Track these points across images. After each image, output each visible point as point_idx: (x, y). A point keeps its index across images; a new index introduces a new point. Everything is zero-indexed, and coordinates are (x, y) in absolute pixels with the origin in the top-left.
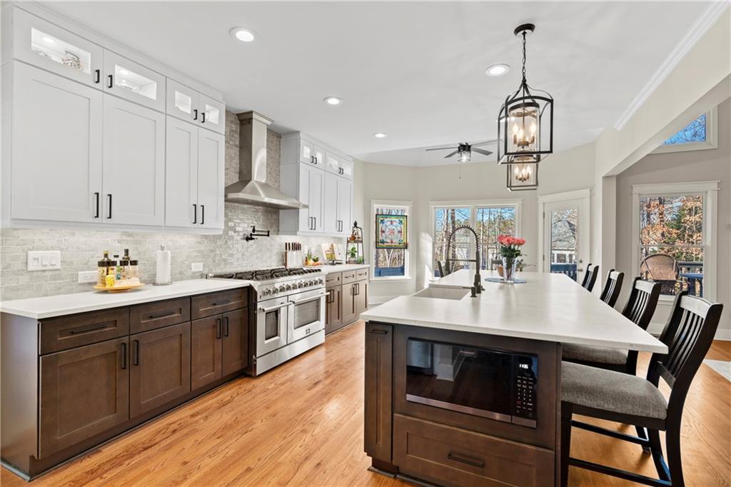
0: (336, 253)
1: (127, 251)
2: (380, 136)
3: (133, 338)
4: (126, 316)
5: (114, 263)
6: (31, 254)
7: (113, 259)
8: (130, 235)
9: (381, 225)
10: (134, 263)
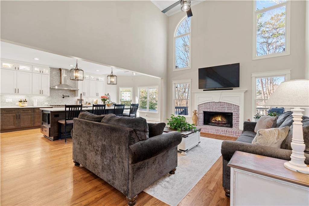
0: (98, 102)
1: (26, 99)
2: (98, 71)
3: (19, 114)
4: (17, 110)
5: (22, 101)
6: (6, 99)
7: (22, 100)
8: (28, 96)
9: (122, 94)
10: (26, 101)
